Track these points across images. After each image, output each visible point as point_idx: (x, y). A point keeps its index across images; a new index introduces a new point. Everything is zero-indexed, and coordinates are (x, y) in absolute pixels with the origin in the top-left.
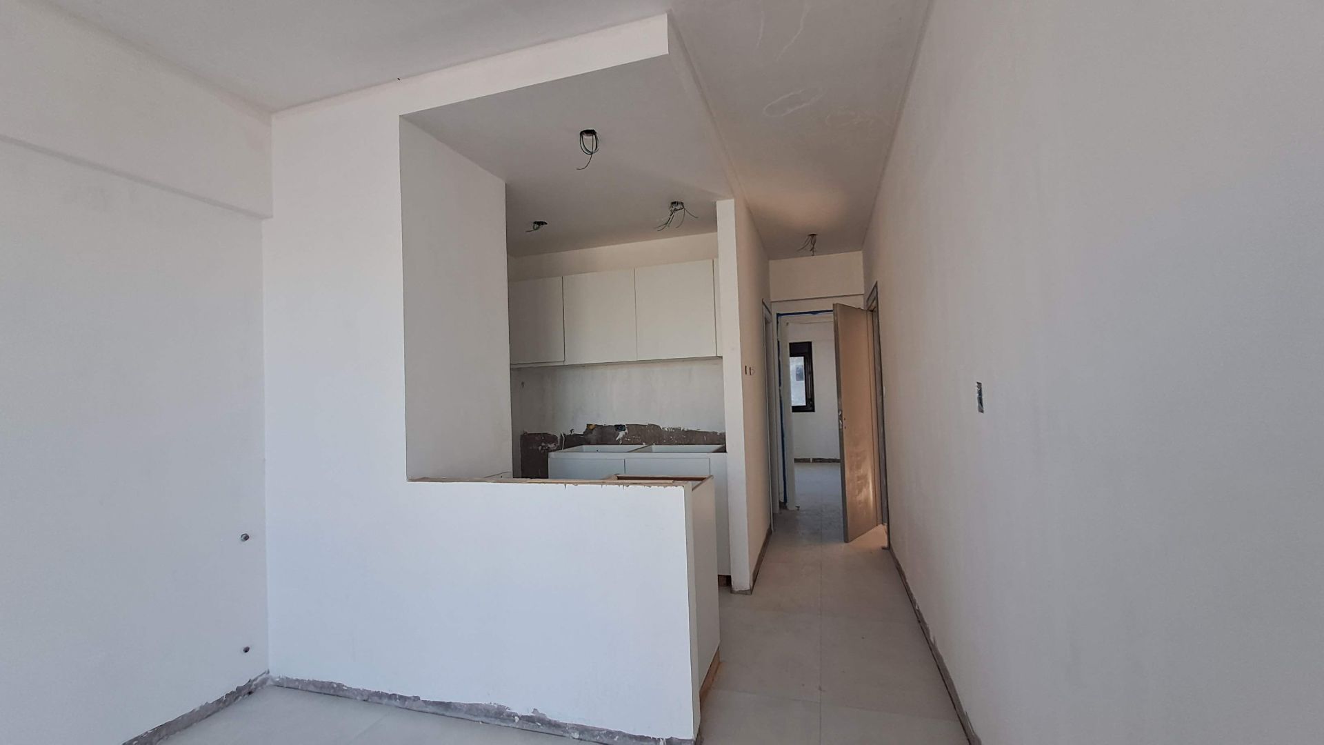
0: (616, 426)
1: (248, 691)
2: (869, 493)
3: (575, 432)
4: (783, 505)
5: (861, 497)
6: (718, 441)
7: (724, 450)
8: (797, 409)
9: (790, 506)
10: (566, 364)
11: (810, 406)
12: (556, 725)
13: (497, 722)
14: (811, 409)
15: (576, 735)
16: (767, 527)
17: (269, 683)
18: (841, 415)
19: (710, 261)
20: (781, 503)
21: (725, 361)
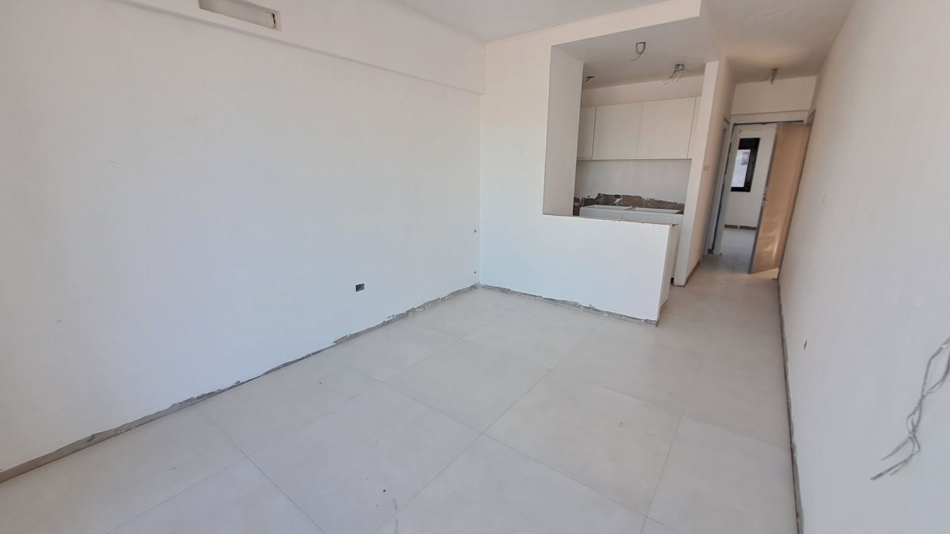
0: (615, 195)
1: (474, 287)
2: (774, 248)
3: (591, 197)
4: (711, 251)
5: (768, 249)
6: (680, 209)
7: (682, 213)
8: (735, 189)
9: (716, 252)
11: (747, 188)
12: (599, 311)
13: (574, 308)
14: (747, 189)
15: (607, 315)
16: (699, 260)
17: (480, 286)
18: (765, 198)
19: (694, 98)
20: (709, 250)
21: (693, 161)
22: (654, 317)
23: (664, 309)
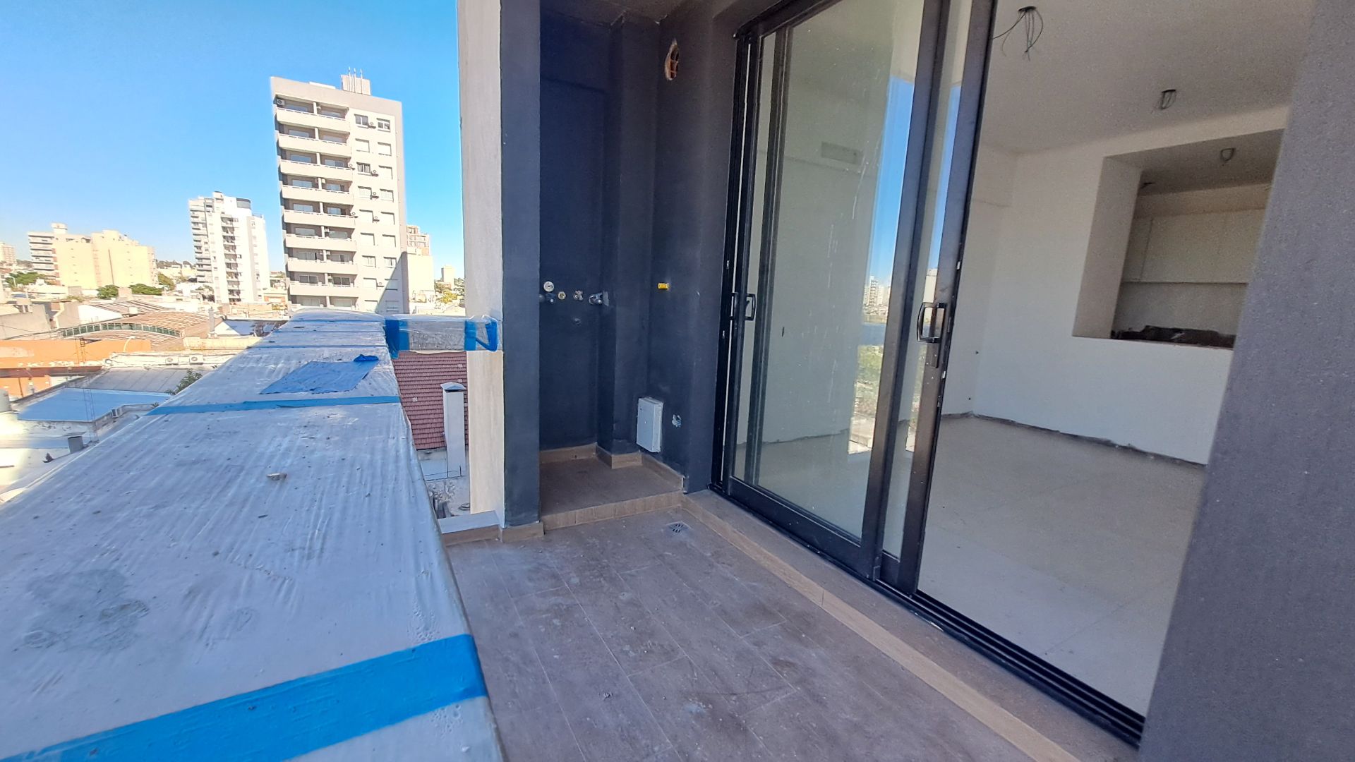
3: (1129, 330)
13: (1105, 446)
17: (973, 416)
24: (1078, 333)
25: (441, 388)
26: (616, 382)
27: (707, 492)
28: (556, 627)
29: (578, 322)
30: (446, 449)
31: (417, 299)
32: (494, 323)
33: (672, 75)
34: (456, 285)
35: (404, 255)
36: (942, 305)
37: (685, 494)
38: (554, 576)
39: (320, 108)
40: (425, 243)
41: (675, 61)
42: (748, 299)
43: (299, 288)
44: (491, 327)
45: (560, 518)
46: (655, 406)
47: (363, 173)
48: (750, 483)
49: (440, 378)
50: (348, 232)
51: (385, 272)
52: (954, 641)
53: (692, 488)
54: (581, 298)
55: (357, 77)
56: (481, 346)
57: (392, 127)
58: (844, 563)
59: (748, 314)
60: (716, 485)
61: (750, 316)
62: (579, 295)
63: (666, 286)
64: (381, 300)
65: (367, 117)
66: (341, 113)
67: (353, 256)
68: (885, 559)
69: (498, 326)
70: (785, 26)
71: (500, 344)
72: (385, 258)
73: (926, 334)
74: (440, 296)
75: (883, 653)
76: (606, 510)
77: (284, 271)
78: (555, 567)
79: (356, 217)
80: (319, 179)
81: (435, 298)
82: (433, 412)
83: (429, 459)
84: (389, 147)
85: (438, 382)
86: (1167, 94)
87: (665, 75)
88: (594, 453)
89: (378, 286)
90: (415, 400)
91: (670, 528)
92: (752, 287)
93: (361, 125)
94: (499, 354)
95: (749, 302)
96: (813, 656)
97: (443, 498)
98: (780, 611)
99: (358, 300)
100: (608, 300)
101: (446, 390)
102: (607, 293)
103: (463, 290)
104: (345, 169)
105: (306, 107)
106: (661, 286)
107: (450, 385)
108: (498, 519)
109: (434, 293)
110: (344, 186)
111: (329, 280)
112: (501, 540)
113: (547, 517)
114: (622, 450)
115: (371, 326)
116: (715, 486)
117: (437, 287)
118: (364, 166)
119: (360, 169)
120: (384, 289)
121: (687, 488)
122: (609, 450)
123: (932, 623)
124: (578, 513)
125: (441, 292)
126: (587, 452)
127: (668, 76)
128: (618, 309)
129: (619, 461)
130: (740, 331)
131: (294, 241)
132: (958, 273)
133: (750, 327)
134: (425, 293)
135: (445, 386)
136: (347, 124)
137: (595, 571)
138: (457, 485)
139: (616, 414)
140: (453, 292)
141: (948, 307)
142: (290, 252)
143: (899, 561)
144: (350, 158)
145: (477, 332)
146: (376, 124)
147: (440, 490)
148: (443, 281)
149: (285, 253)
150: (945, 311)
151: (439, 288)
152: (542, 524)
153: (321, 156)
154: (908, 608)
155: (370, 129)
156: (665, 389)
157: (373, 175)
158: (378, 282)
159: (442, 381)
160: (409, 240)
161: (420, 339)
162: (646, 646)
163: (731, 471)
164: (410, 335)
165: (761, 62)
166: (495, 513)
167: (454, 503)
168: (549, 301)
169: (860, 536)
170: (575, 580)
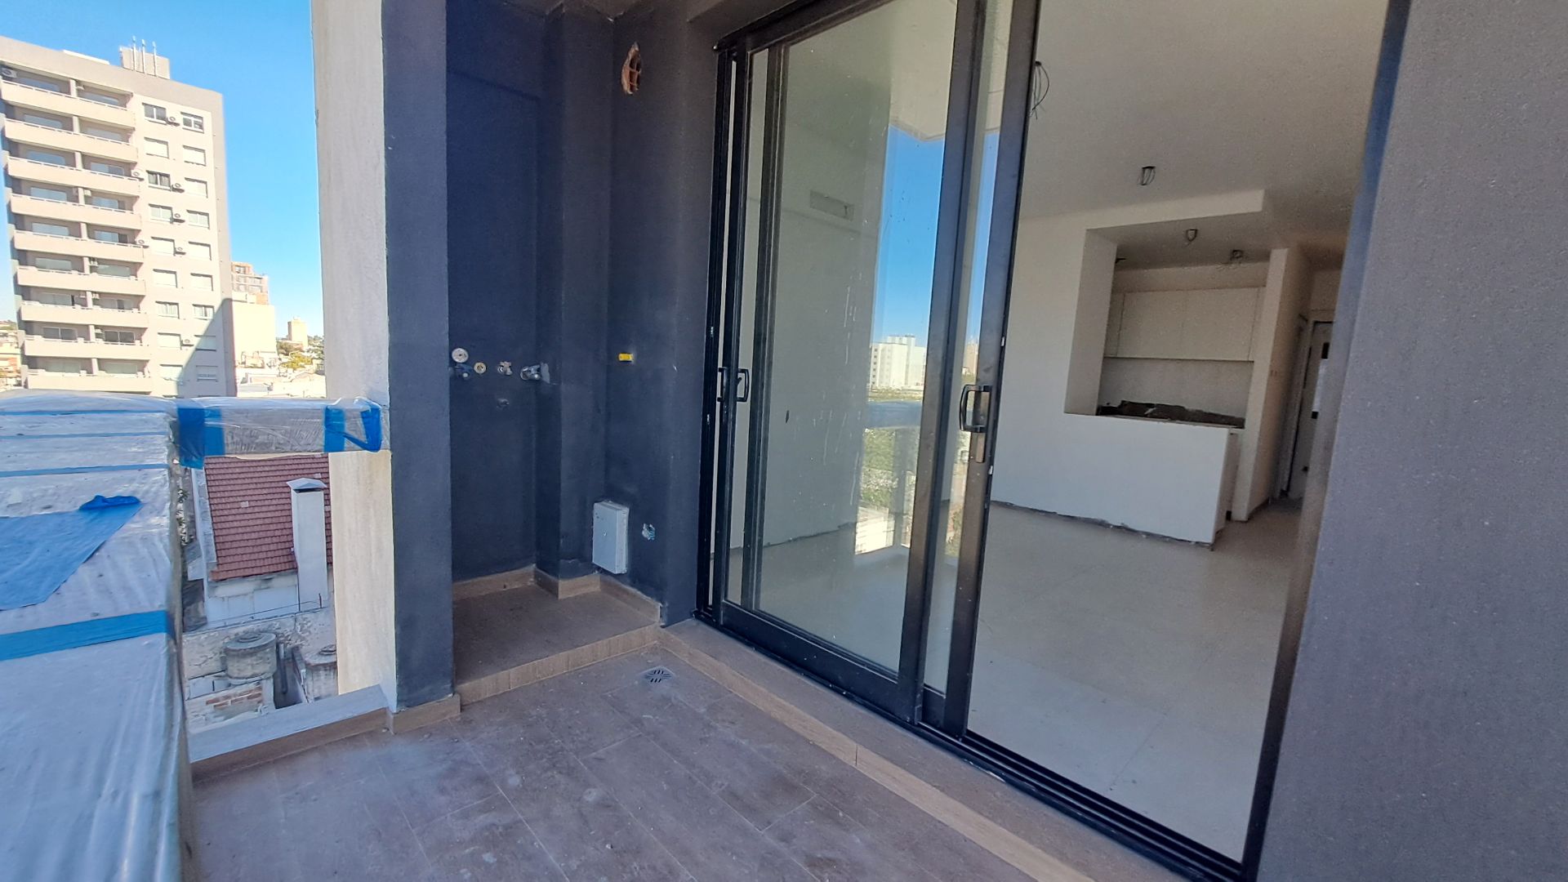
0: (1147, 404)
3: (1111, 405)
4: (1284, 493)
6: (1239, 423)
7: (1241, 430)
10: (1119, 356)
12: (1134, 531)
13: (1101, 527)
19: (1256, 289)
20: (1282, 491)
21: (1256, 366)
22: (1208, 538)
23: (1219, 535)
24: (1069, 410)
25: (288, 486)
26: (563, 485)
27: (691, 622)
28: (488, 865)
29: (505, 403)
30: (297, 572)
31: (248, 364)
32: (376, 410)
33: (632, 88)
34: (310, 344)
35: (227, 303)
36: (986, 389)
37: (663, 627)
38: (481, 779)
39: (82, 88)
40: (261, 287)
41: (634, 70)
42: (740, 375)
43: (38, 346)
44: (370, 417)
45: (484, 685)
46: (618, 513)
47: (159, 186)
48: (749, 608)
49: (286, 473)
50: (132, 268)
51: (195, 326)
52: (1019, 794)
53: (671, 619)
54: (509, 372)
55: (148, 51)
56: (352, 444)
57: (207, 124)
58: (876, 705)
59: (740, 394)
60: (702, 611)
61: (743, 396)
62: (505, 367)
63: (630, 357)
64: (187, 364)
65: (164, 109)
66: (121, 99)
67: (140, 302)
68: (927, 695)
69: (382, 415)
70: (781, 42)
71: (386, 441)
72: (195, 305)
73: (969, 422)
74: (285, 359)
75: (940, 822)
76: (555, 663)
77: (15, 320)
78: (480, 762)
79: (145, 247)
80: (80, 190)
81: (278, 362)
82: (274, 520)
83: (268, 588)
84: (202, 154)
85: (283, 478)
86: (1147, 170)
87: (621, 85)
88: (532, 580)
89: (182, 345)
90: (245, 504)
91: (647, 677)
92: (745, 360)
93: (155, 119)
94: (384, 457)
95: (740, 379)
96: (857, 842)
97: (293, 642)
98: (805, 783)
99: (149, 364)
100: (548, 374)
101: (296, 490)
102: (546, 365)
103: (322, 353)
104: (126, 178)
105: (59, 85)
106: (623, 357)
107: (302, 482)
108: (385, 698)
109: (276, 355)
110: (125, 203)
111: (98, 336)
112: (391, 732)
113: (466, 686)
114: (573, 573)
115: (146, 422)
116: (702, 613)
117: (282, 348)
118: (159, 177)
119: (153, 180)
120: (193, 348)
121: (665, 618)
122: (555, 575)
123: (991, 774)
124: (513, 672)
125: (287, 355)
126: (522, 577)
127: (626, 87)
128: (563, 387)
129: (568, 588)
130: (731, 415)
131: (31, 276)
132: (1002, 349)
133: (743, 411)
134: (261, 355)
135: (295, 484)
136: (132, 115)
137: (545, 760)
138: (315, 621)
139: (564, 527)
140: (306, 354)
141: (992, 389)
142: (25, 292)
143: (945, 697)
144: (135, 163)
145: (347, 425)
146: (179, 119)
147: (288, 631)
148: (290, 339)
149: (16, 293)
150: (990, 395)
151: (284, 348)
152: (457, 698)
153: (84, 156)
154: (961, 756)
155: (169, 126)
156: (631, 490)
157: (175, 190)
158: (183, 338)
159: (289, 477)
160: (235, 282)
161: (245, 438)
162: (632, 873)
163: (723, 595)
164: (226, 432)
165: (750, 84)
166: (380, 690)
167: (311, 647)
168: (461, 376)
169: (896, 668)
170: (514, 781)
